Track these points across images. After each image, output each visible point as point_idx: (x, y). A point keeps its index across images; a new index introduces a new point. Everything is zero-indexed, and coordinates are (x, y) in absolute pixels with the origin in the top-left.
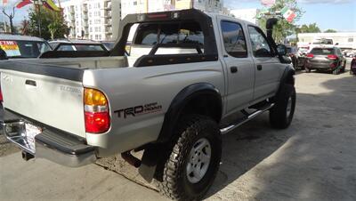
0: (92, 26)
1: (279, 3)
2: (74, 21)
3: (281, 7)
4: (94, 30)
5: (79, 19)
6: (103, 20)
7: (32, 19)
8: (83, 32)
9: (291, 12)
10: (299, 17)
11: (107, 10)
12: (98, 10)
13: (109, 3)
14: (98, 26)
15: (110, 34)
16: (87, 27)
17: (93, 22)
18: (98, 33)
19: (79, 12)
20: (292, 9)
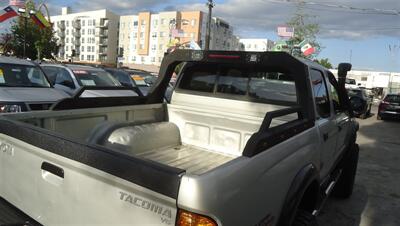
0: (85, 45)
1: (297, 36)
2: (63, 38)
3: (299, 40)
4: (86, 49)
5: (70, 36)
6: (98, 39)
7: (15, 33)
8: (74, 51)
9: (310, 47)
10: (317, 53)
11: (103, 29)
12: (92, 27)
13: (106, 22)
14: (91, 45)
15: (104, 55)
16: (78, 46)
17: (86, 41)
18: (91, 53)
19: (70, 28)
20: (311, 44)
